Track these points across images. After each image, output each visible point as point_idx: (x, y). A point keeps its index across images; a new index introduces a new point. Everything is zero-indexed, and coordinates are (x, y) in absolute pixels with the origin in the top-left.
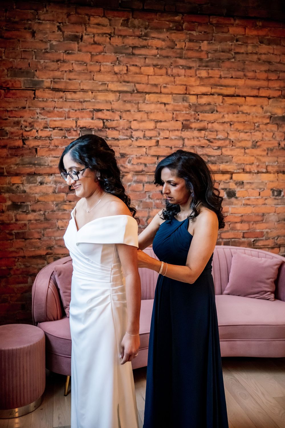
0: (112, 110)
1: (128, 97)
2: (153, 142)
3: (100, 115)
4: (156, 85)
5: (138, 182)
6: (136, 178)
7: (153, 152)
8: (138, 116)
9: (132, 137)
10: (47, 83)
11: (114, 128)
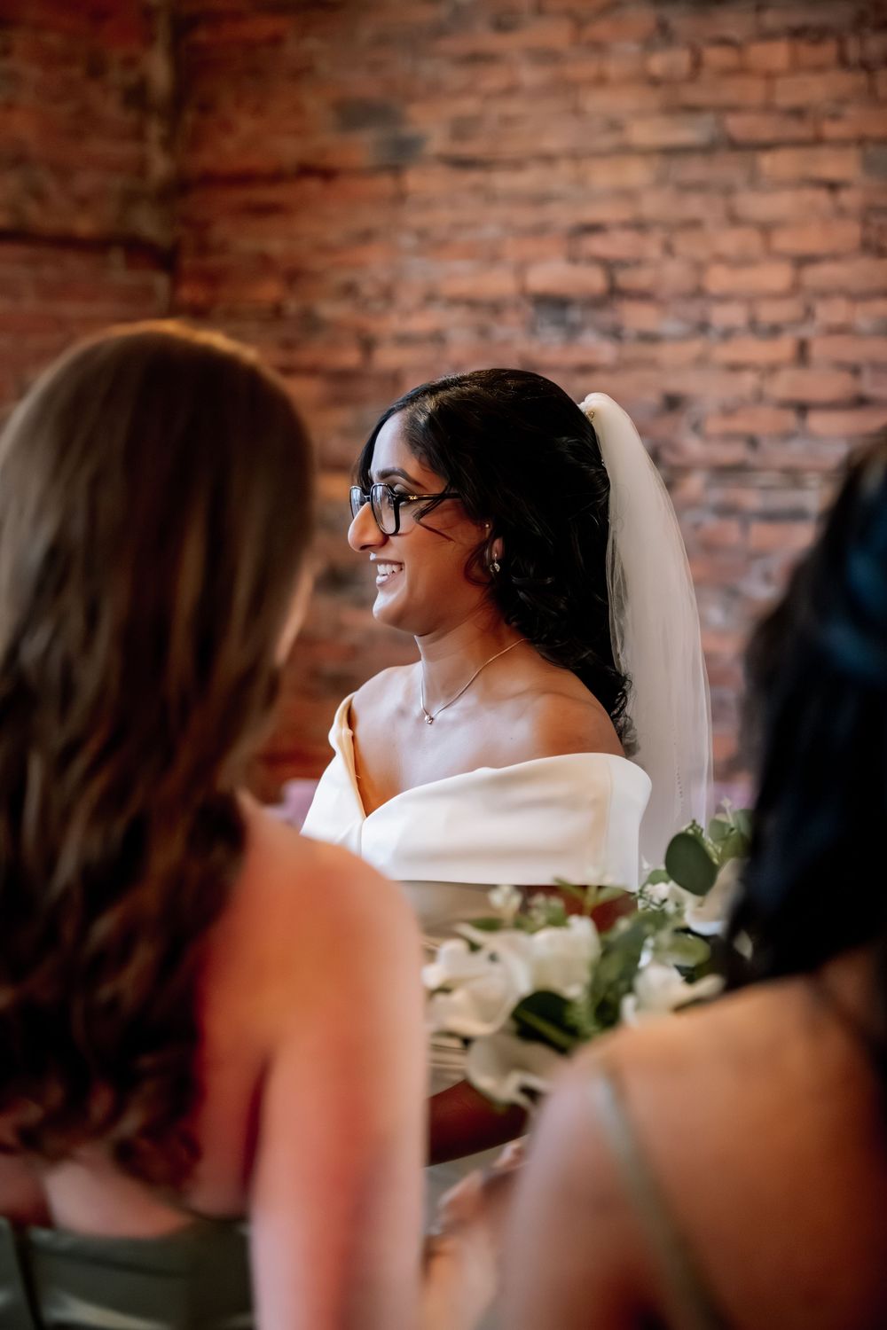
0: (639, 226)
1: (695, 170)
2: (784, 348)
3: (597, 245)
4: (798, 113)
5: (727, 511)
6: (717, 495)
7: (783, 386)
8: (729, 241)
9: (703, 327)
10: (438, 141)
11: (644, 296)
